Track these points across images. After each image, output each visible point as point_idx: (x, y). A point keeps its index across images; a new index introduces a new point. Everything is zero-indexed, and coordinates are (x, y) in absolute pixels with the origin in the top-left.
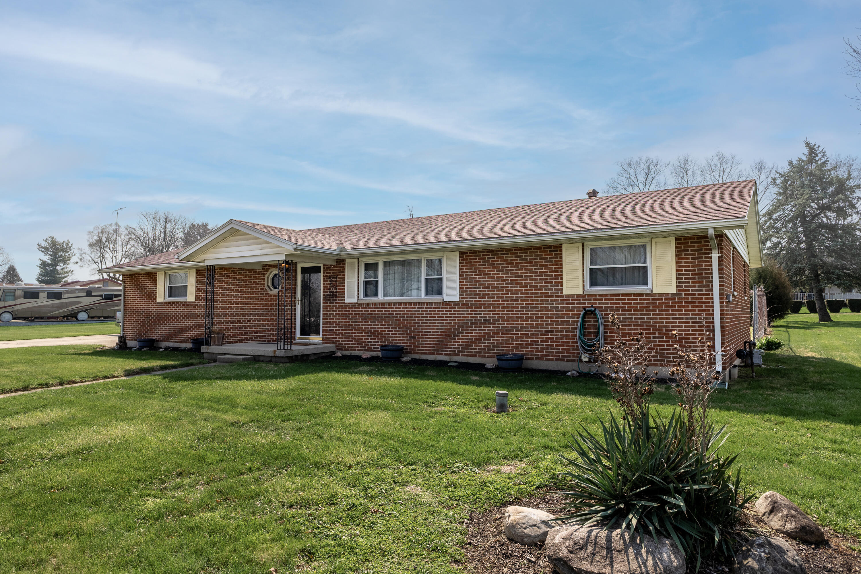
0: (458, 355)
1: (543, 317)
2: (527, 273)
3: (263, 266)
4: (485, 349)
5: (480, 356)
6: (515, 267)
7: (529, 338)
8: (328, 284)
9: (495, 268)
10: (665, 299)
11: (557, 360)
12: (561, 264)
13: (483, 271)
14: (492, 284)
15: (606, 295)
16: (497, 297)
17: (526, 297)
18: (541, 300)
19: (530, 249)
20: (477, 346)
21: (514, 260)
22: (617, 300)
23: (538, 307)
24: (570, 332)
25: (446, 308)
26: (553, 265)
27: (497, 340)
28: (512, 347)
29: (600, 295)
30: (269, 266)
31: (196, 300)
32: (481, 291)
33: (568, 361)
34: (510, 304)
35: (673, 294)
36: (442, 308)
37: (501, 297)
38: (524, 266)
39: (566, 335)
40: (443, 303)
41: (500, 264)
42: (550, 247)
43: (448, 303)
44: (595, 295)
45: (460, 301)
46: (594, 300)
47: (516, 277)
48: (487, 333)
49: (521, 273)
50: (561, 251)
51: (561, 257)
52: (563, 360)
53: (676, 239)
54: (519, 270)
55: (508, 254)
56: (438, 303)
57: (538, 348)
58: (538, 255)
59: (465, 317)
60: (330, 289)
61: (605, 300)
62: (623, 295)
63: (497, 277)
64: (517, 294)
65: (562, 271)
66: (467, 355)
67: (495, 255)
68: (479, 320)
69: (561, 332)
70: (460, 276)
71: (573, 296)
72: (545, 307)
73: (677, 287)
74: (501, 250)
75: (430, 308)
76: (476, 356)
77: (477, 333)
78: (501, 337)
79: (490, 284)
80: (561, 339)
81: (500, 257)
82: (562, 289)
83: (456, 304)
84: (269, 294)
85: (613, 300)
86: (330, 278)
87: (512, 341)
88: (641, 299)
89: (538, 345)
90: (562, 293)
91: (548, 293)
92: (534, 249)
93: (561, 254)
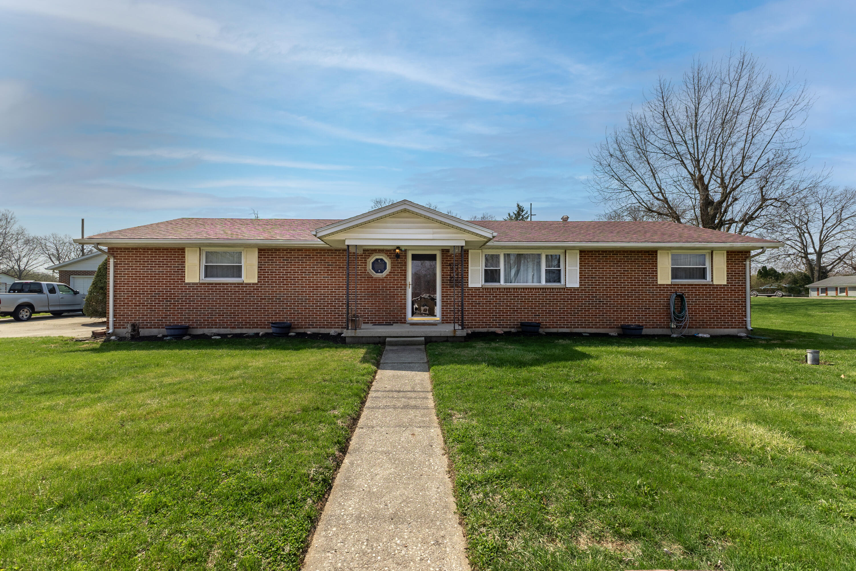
0: (578, 327)
1: (643, 299)
2: (632, 268)
3: (364, 251)
4: (600, 322)
5: (595, 328)
6: (623, 264)
7: (633, 313)
8: (449, 270)
9: (608, 264)
10: (720, 288)
11: (653, 328)
12: (657, 264)
13: (598, 266)
14: (605, 276)
15: (685, 285)
16: (610, 285)
17: (631, 285)
18: (642, 288)
19: (634, 252)
20: (594, 320)
21: (623, 259)
22: (692, 288)
23: (639, 292)
24: (661, 309)
25: (567, 292)
26: (650, 264)
27: (609, 316)
28: (620, 320)
29: (682, 285)
30: (371, 251)
31: (258, 282)
32: (597, 280)
33: (660, 328)
34: (619, 290)
35: (724, 285)
36: (563, 292)
37: (612, 285)
38: (630, 264)
39: (659, 311)
40: (564, 288)
41: (612, 261)
42: (648, 252)
43: (570, 289)
44: (678, 285)
45: (580, 287)
46: (677, 288)
47: (624, 271)
48: (601, 311)
49: (627, 268)
50: (657, 254)
51: (657, 259)
52: (657, 328)
53: (728, 252)
54: (626, 266)
55: (617, 254)
56: (560, 288)
57: (639, 320)
58: (640, 257)
59: (584, 299)
60: (451, 275)
61: (685, 288)
62: (696, 285)
63: (609, 271)
64: (625, 283)
65: (657, 268)
66: (585, 328)
67: (608, 254)
68: (595, 302)
69: (655, 309)
70: (580, 268)
71: (664, 285)
72: (645, 292)
73: (727, 281)
74: (613, 251)
75: (554, 292)
76: (592, 328)
77: (594, 311)
78: (612, 313)
79: (604, 276)
80: (656, 313)
81: (612, 257)
82: (657, 280)
83: (575, 289)
84: (373, 277)
85: (689, 288)
86: (450, 265)
87: (621, 316)
88: (706, 288)
89: (640, 318)
90: (657, 283)
91: (646, 283)
92: (637, 252)
93: (657, 257)
